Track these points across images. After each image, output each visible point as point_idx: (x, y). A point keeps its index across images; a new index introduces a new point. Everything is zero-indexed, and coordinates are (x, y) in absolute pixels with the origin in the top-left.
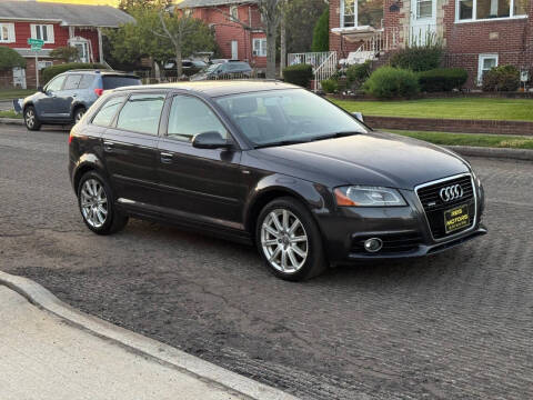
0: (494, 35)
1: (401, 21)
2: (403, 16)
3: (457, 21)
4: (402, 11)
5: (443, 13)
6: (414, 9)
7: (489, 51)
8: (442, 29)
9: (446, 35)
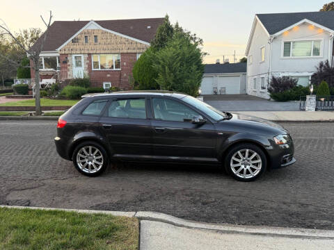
0: (108, 75)
1: (68, 67)
2: (69, 65)
3: (93, 69)
4: (68, 63)
5: (87, 66)
6: (74, 63)
7: (107, 81)
8: (87, 72)
9: (89, 74)
